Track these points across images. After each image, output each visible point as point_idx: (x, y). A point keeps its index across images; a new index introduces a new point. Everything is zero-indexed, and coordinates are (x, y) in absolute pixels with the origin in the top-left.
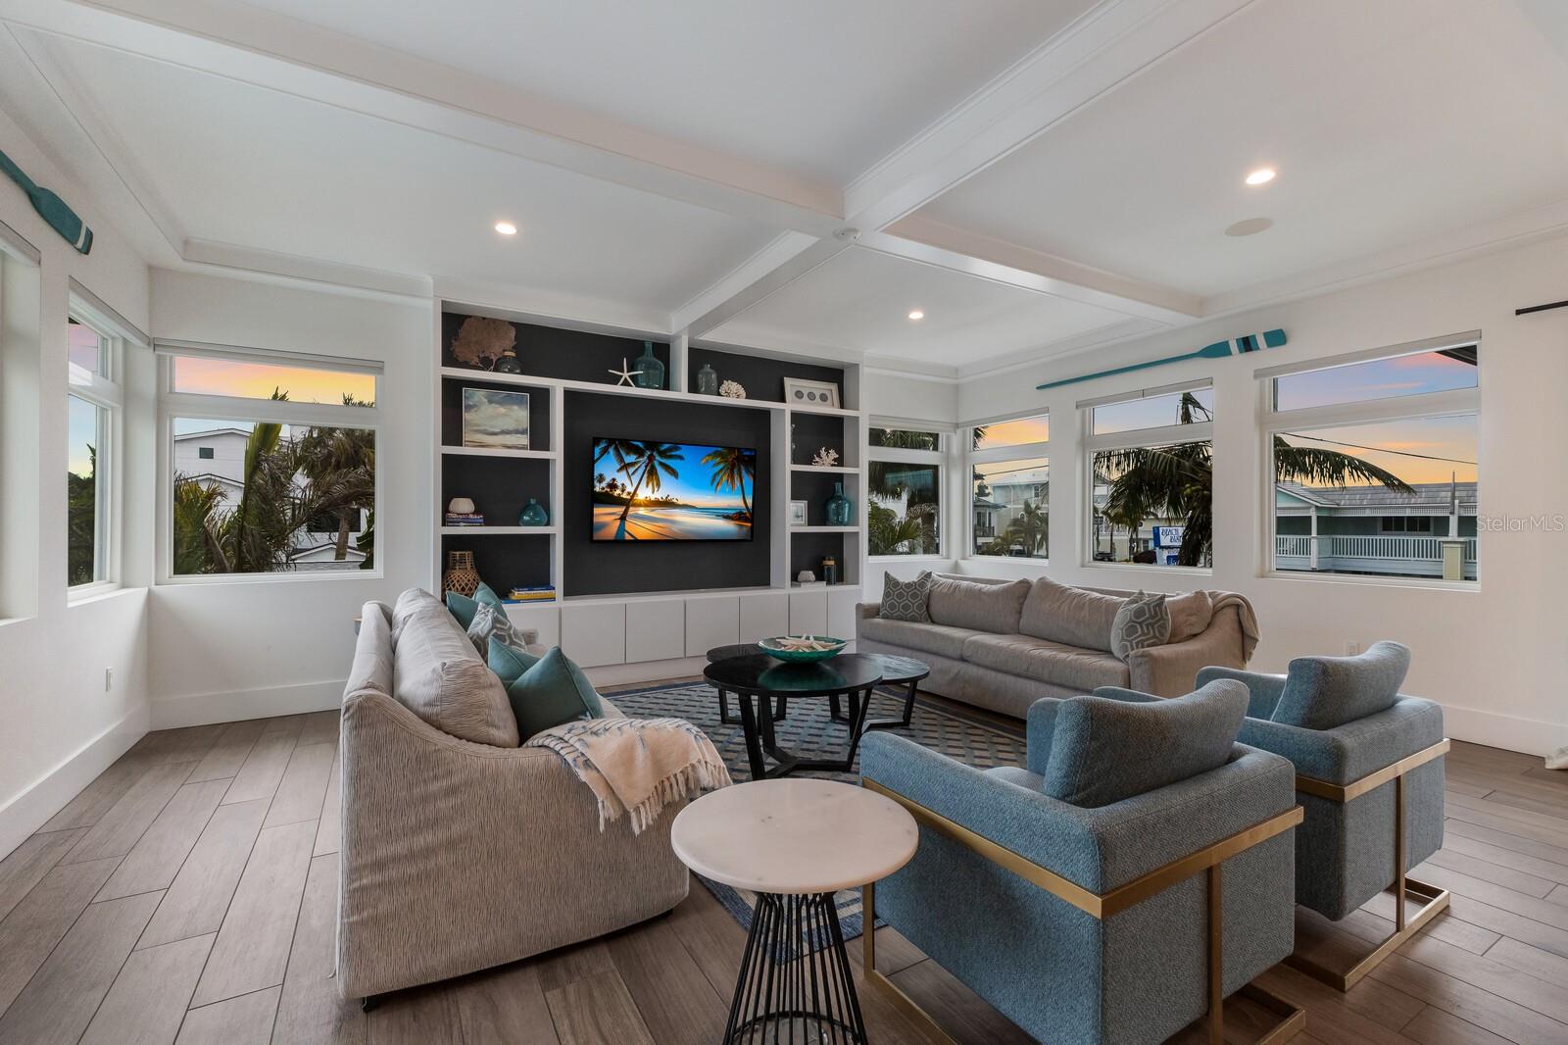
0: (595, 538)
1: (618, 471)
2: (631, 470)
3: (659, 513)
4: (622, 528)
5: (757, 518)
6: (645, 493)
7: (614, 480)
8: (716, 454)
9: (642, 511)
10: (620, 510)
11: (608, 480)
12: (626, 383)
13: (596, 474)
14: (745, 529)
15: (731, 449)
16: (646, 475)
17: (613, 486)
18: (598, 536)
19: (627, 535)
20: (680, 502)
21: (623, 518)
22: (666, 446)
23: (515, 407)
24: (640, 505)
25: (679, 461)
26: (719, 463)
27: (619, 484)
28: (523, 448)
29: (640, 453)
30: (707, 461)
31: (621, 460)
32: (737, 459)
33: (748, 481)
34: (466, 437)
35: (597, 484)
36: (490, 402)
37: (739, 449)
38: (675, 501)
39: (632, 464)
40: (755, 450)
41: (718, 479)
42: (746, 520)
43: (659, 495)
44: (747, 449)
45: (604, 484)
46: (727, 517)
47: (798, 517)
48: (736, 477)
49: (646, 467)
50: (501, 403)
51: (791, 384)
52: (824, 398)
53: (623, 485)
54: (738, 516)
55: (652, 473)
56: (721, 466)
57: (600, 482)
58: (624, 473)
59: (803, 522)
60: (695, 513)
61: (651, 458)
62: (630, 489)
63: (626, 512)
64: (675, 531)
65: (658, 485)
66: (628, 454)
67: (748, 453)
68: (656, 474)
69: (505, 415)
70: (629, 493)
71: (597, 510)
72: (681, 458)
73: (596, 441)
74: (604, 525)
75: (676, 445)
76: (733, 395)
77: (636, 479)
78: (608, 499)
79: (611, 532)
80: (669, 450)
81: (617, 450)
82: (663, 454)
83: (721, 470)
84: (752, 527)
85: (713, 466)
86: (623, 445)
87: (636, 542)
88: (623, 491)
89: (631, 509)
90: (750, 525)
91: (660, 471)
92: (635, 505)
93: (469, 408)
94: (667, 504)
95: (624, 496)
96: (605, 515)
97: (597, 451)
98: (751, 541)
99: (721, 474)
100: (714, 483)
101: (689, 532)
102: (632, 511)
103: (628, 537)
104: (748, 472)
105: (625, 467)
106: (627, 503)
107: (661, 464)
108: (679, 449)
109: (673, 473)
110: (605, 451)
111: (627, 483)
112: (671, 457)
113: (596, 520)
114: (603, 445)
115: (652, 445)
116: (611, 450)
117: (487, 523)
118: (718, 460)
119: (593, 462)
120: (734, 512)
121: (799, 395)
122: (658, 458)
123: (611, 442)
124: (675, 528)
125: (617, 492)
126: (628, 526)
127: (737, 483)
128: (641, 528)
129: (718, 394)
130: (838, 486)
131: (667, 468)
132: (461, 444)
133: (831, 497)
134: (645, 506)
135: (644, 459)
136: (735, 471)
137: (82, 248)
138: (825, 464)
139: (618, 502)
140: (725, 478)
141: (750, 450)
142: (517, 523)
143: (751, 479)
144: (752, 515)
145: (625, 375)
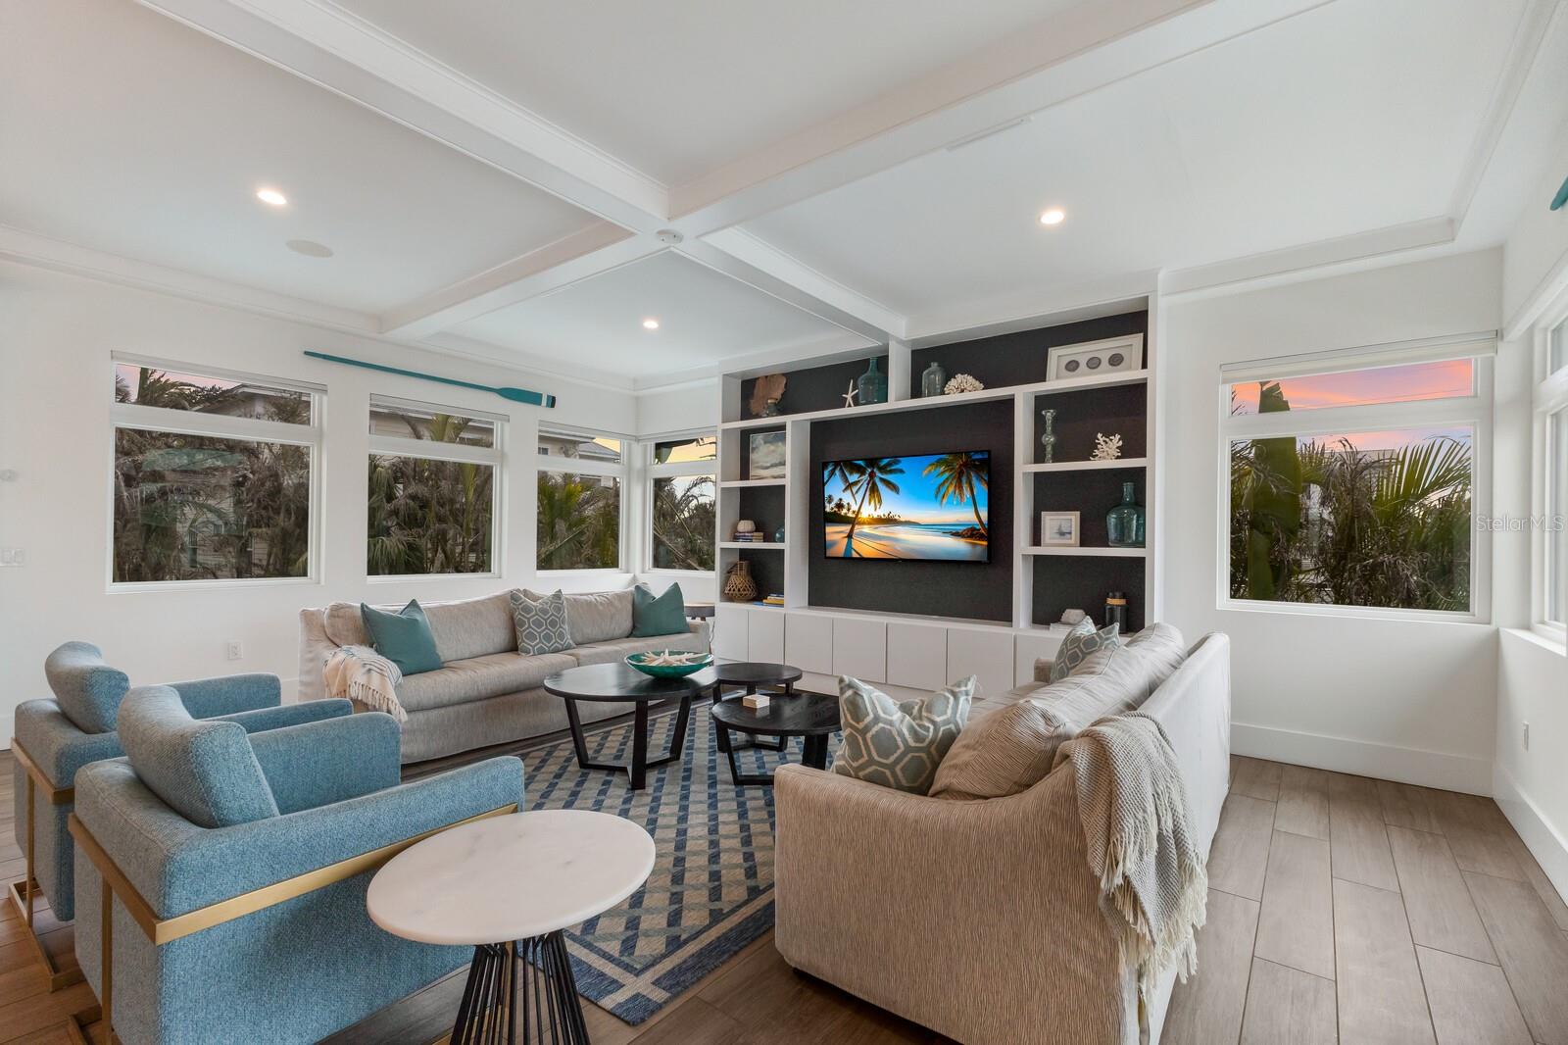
0: (828, 555)
1: (844, 491)
2: (855, 489)
4: (849, 546)
5: (995, 533)
6: (868, 511)
7: (841, 500)
8: (939, 463)
9: (866, 529)
10: (847, 528)
11: (836, 500)
12: (849, 405)
13: (826, 495)
14: (979, 549)
15: (956, 454)
16: (868, 493)
17: (840, 506)
18: (830, 553)
19: (853, 552)
20: (902, 519)
21: (850, 536)
22: (885, 461)
24: (864, 523)
25: (899, 475)
26: (944, 472)
27: (845, 503)
29: (861, 470)
30: (930, 471)
31: (846, 480)
32: (965, 465)
33: (981, 490)
34: (752, 472)
35: (827, 504)
36: (766, 443)
37: (967, 453)
38: (897, 517)
39: (855, 483)
40: (989, 452)
41: (943, 490)
42: (981, 537)
43: (882, 512)
44: (977, 452)
45: (833, 505)
46: (956, 534)
47: (1063, 533)
48: (965, 487)
49: (868, 484)
51: (1057, 356)
52: (1115, 360)
53: (848, 504)
54: (970, 533)
55: (873, 490)
56: (947, 475)
57: (830, 502)
58: (849, 491)
59: (1072, 542)
61: (872, 475)
62: (854, 507)
63: (852, 530)
65: (880, 501)
66: (851, 473)
67: (979, 458)
68: (878, 490)
70: (854, 512)
71: (829, 529)
72: (901, 471)
73: (825, 465)
74: (834, 543)
75: (896, 457)
76: (964, 389)
77: (859, 497)
78: (837, 519)
80: (889, 464)
81: (841, 469)
82: (883, 470)
83: (947, 479)
84: (989, 546)
85: (940, 475)
86: (847, 464)
87: (862, 559)
88: (849, 510)
89: (856, 527)
90: (985, 543)
91: (880, 485)
92: (859, 523)
93: (754, 449)
94: (890, 521)
95: (850, 515)
96: (835, 533)
97: (826, 473)
99: (946, 485)
100: (939, 495)
103: (855, 555)
104: (980, 478)
105: (849, 486)
106: (851, 522)
107: (882, 480)
108: (899, 462)
109: (894, 488)
110: (832, 473)
111: (852, 502)
112: (891, 472)
113: (828, 538)
114: (830, 468)
115: (872, 462)
116: (837, 472)
117: (765, 540)
118: (942, 469)
119: (824, 484)
120: (965, 528)
121: (1072, 366)
122: (878, 474)
123: (837, 464)
124: (899, 547)
125: (843, 512)
126: (855, 544)
127: (967, 493)
128: (866, 546)
129: (943, 393)
130: (1128, 488)
131: (887, 483)
132: (748, 479)
133: (1118, 504)
134: (869, 524)
135: (866, 477)
136: (964, 479)
137: (547, 405)
138: (1107, 456)
139: (844, 520)
140: (951, 489)
141: (982, 452)
142: (774, 540)
143: (984, 489)
144: (988, 530)
145: (850, 396)
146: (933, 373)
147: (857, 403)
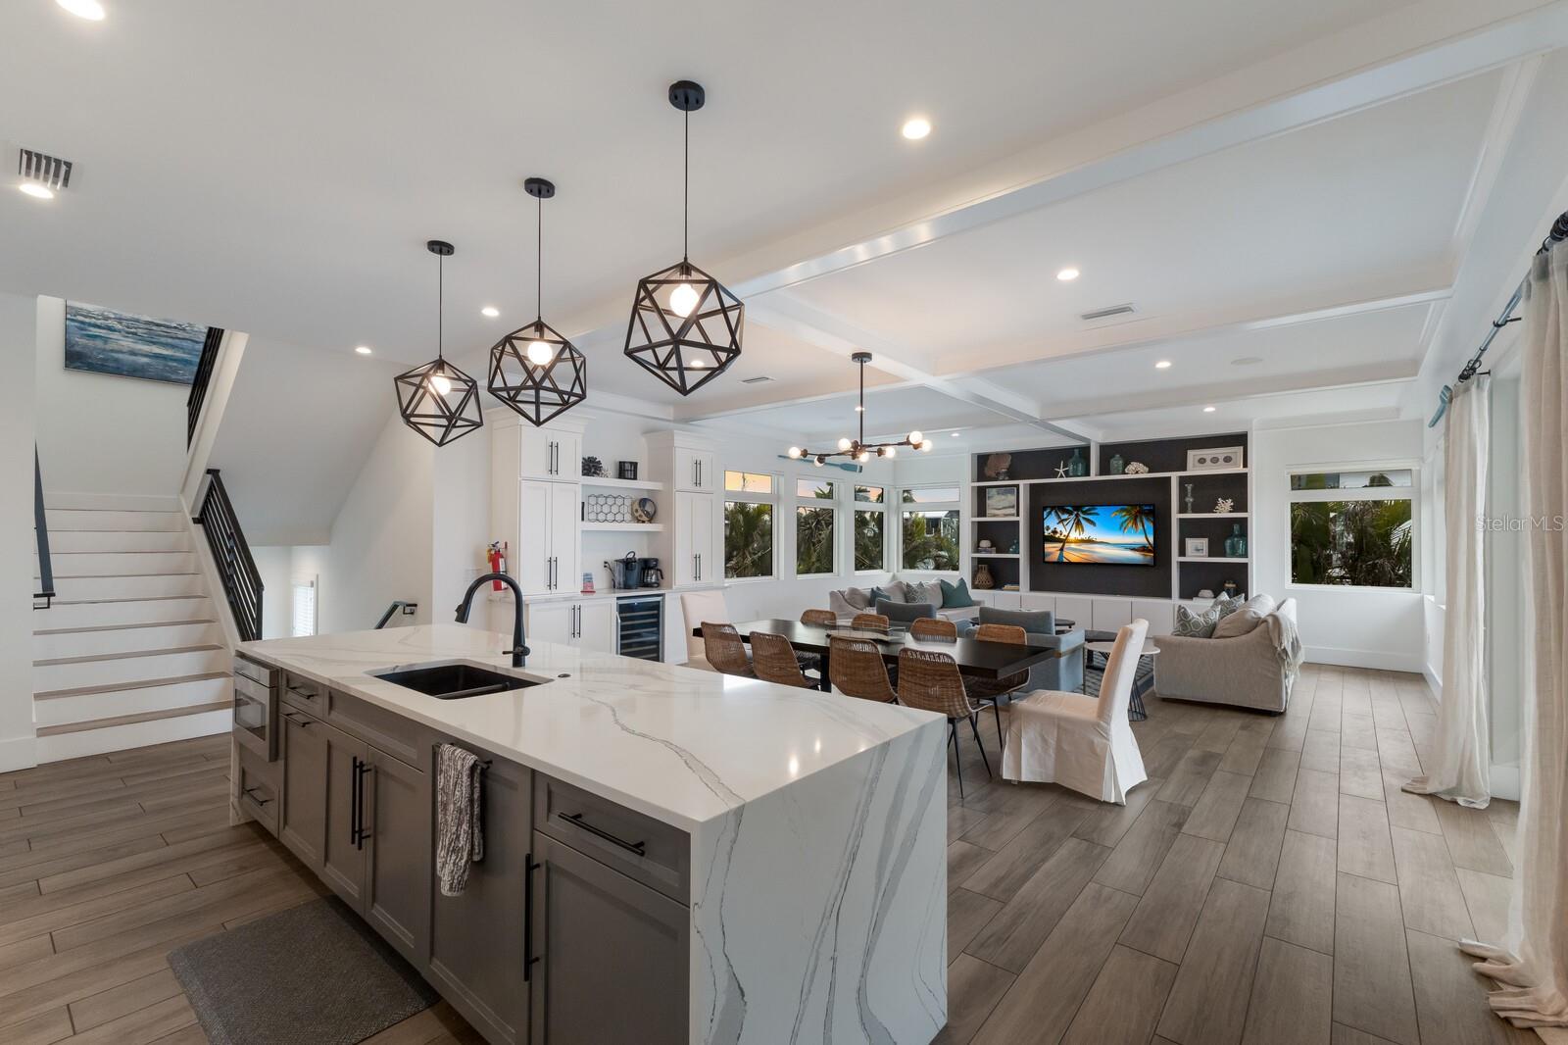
1: (1058, 524)
2: (1065, 523)
3: (1084, 547)
4: (1061, 555)
5: (1159, 550)
7: (1056, 528)
8: (1122, 510)
9: (1073, 546)
10: (1060, 545)
11: (1052, 529)
12: (1061, 476)
13: (1046, 526)
15: (1134, 505)
16: (1074, 525)
17: (1055, 532)
18: (1047, 559)
20: (1098, 540)
21: (1062, 549)
22: (1086, 508)
23: (1008, 496)
25: (1096, 516)
26: (1124, 516)
27: (1058, 531)
28: (1013, 515)
29: (1070, 513)
30: (1116, 515)
31: (1059, 517)
32: (1139, 512)
33: (1149, 526)
34: (986, 512)
35: (1046, 531)
36: (998, 495)
37: (1140, 506)
38: (1094, 539)
39: (1066, 520)
40: (1154, 505)
41: (1124, 525)
42: (1149, 551)
43: (1084, 536)
44: (1146, 505)
45: (1050, 531)
46: (1133, 549)
48: (1139, 524)
49: (1075, 520)
50: (1002, 495)
51: (1194, 455)
52: (1229, 460)
53: (1061, 531)
54: (1143, 549)
55: (1078, 524)
56: (1126, 517)
57: (1048, 530)
58: (1061, 524)
59: (1204, 554)
61: (1077, 515)
62: (1065, 533)
63: (1063, 546)
65: (1083, 530)
66: (1063, 514)
67: (1148, 508)
68: (1081, 524)
69: (1004, 500)
70: (1065, 536)
71: (1046, 545)
72: (1097, 514)
73: (1045, 509)
74: (1051, 553)
75: (1094, 505)
76: (1137, 471)
77: (1068, 527)
78: (1052, 539)
79: (1055, 557)
80: (1089, 510)
81: (1056, 512)
82: (1084, 513)
83: (1126, 520)
84: (1155, 557)
85: (1122, 517)
86: (1060, 509)
87: (1070, 563)
88: (1061, 534)
91: (1083, 522)
92: (1068, 542)
93: (988, 499)
94: (1089, 541)
95: (1062, 537)
96: (1051, 548)
97: (1045, 513)
99: (1126, 523)
100: (1122, 528)
102: (1067, 545)
103: (1065, 560)
104: (1148, 519)
105: (1062, 521)
106: (1063, 541)
107: (1084, 518)
108: (1096, 508)
109: (1092, 523)
110: (1050, 513)
111: (1063, 530)
112: (1090, 514)
114: (1048, 511)
115: (1077, 508)
116: (1053, 513)
117: (997, 552)
118: (1123, 514)
119: (1044, 520)
121: (1202, 462)
122: (1082, 515)
123: (1053, 508)
125: (1057, 536)
126: (1065, 554)
127: (1140, 527)
128: (1073, 555)
129: (1123, 473)
130: (1236, 527)
131: (1088, 520)
132: (985, 516)
133: (1231, 535)
135: (1073, 516)
136: (1138, 520)
137: (859, 472)
138: (1223, 511)
139: (1058, 540)
140: (1130, 525)
141: (1149, 505)
142: (1008, 552)
143: (1151, 525)
144: (1154, 548)
145: (1061, 471)
146: (1116, 462)
147: (1067, 475)
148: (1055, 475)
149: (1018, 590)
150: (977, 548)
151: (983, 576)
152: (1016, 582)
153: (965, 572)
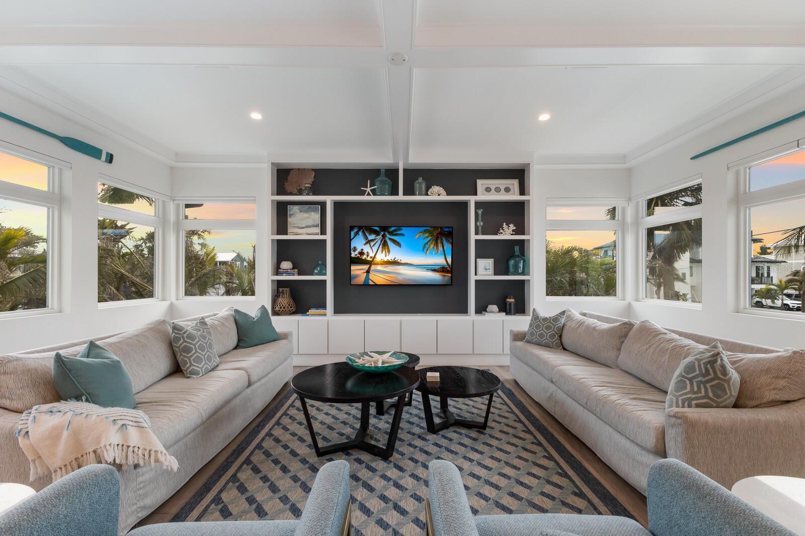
0: (352, 284)
1: (365, 245)
2: (372, 244)
3: (390, 268)
4: (367, 278)
5: (456, 270)
7: (362, 250)
8: (425, 231)
9: (379, 268)
10: (366, 267)
11: (359, 250)
12: (369, 194)
13: (352, 247)
14: (446, 278)
15: (435, 228)
16: (381, 246)
17: (362, 253)
18: (354, 282)
19: (370, 281)
20: (403, 262)
21: (368, 272)
22: (393, 229)
23: (313, 213)
24: (377, 264)
25: (401, 237)
26: (428, 237)
27: (365, 251)
28: (317, 234)
29: (377, 234)
30: (420, 236)
31: (367, 238)
32: (440, 233)
33: (448, 247)
34: (290, 230)
35: (352, 252)
36: (301, 212)
37: (441, 228)
38: (399, 261)
39: (373, 240)
40: (452, 227)
41: (427, 246)
42: (448, 272)
43: (390, 257)
44: (446, 227)
45: (356, 253)
46: (433, 270)
47: (486, 269)
48: (440, 245)
49: (381, 241)
50: (306, 212)
51: (481, 184)
52: (507, 190)
53: (368, 252)
54: (442, 270)
55: (385, 245)
56: (429, 238)
57: (354, 251)
58: (368, 245)
59: (491, 273)
60: (412, 268)
61: (384, 236)
62: (372, 255)
63: (369, 268)
64: (400, 279)
65: (389, 252)
66: (370, 234)
67: (448, 230)
68: (387, 245)
69: (308, 217)
70: (371, 257)
71: (353, 267)
72: (403, 235)
73: (352, 228)
74: (357, 276)
75: (399, 227)
76: (438, 194)
77: (375, 249)
78: (359, 261)
79: (361, 279)
80: (395, 230)
81: (364, 232)
82: (391, 233)
83: (430, 241)
84: (452, 276)
85: (425, 238)
86: (367, 229)
87: (376, 285)
88: (368, 256)
89: (373, 266)
90: (450, 275)
91: (390, 243)
92: (374, 264)
93: (291, 215)
94: (395, 263)
95: (369, 259)
96: (357, 270)
97: (353, 233)
98: (451, 285)
99: (429, 244)
100: (425, 249)
101: (409, 280)
102: (373, 267)
103: (371, 283)
104: (448, 241)
105: (369, 242)
106: (370, 263)
107: (390, 239)
108: (402, 229)
109: (398, 244)
110: (357, 233)
111: (370, 251)
112: (396, 235)
113: (352, 273)
114: (355, 230)
115: (384, 229)
116: (360, 233)
117: (299, 274)
118: (427, 235)
119: (351, 240)
120: (439, 267)
121: (488, 190)
122: (388, 236)
123: (360, 228)
125: (364, 257)
126: (371, 276)
127: (441, 249)
128: (379, 277)
129: (427, 194)
130: (517, 249)
131: (394, 241)
132: (286, 234)
133: (512, 256)
134: (381, 264)
135: (380, 237)
136: (439, 241)
137: (106, 161)
138: (507, 234)
139: (365, 262)
140: (432, 246)
141: (449, 227)
142: (312, 274)
143: (450, 246)
144: (452, 269)
145: (368, 189)
146: (420, 183)
148: (363, 193)
149: (325, 315)
150: (277, 270)
151: (284, 301)
152: (323, 306)
153: (263, 296)
